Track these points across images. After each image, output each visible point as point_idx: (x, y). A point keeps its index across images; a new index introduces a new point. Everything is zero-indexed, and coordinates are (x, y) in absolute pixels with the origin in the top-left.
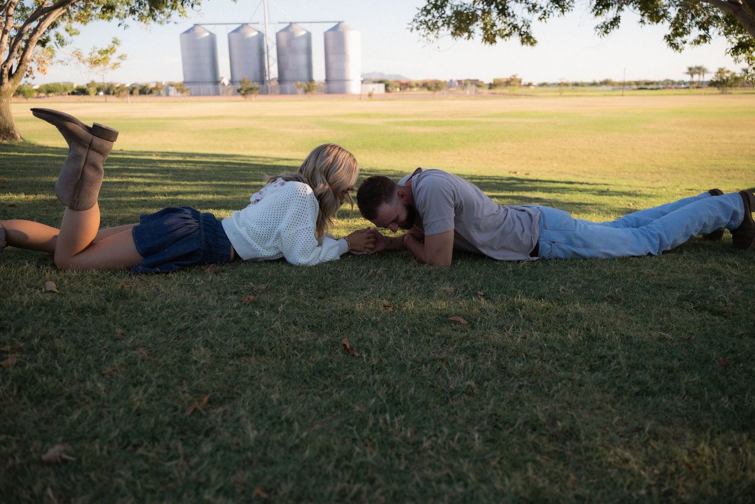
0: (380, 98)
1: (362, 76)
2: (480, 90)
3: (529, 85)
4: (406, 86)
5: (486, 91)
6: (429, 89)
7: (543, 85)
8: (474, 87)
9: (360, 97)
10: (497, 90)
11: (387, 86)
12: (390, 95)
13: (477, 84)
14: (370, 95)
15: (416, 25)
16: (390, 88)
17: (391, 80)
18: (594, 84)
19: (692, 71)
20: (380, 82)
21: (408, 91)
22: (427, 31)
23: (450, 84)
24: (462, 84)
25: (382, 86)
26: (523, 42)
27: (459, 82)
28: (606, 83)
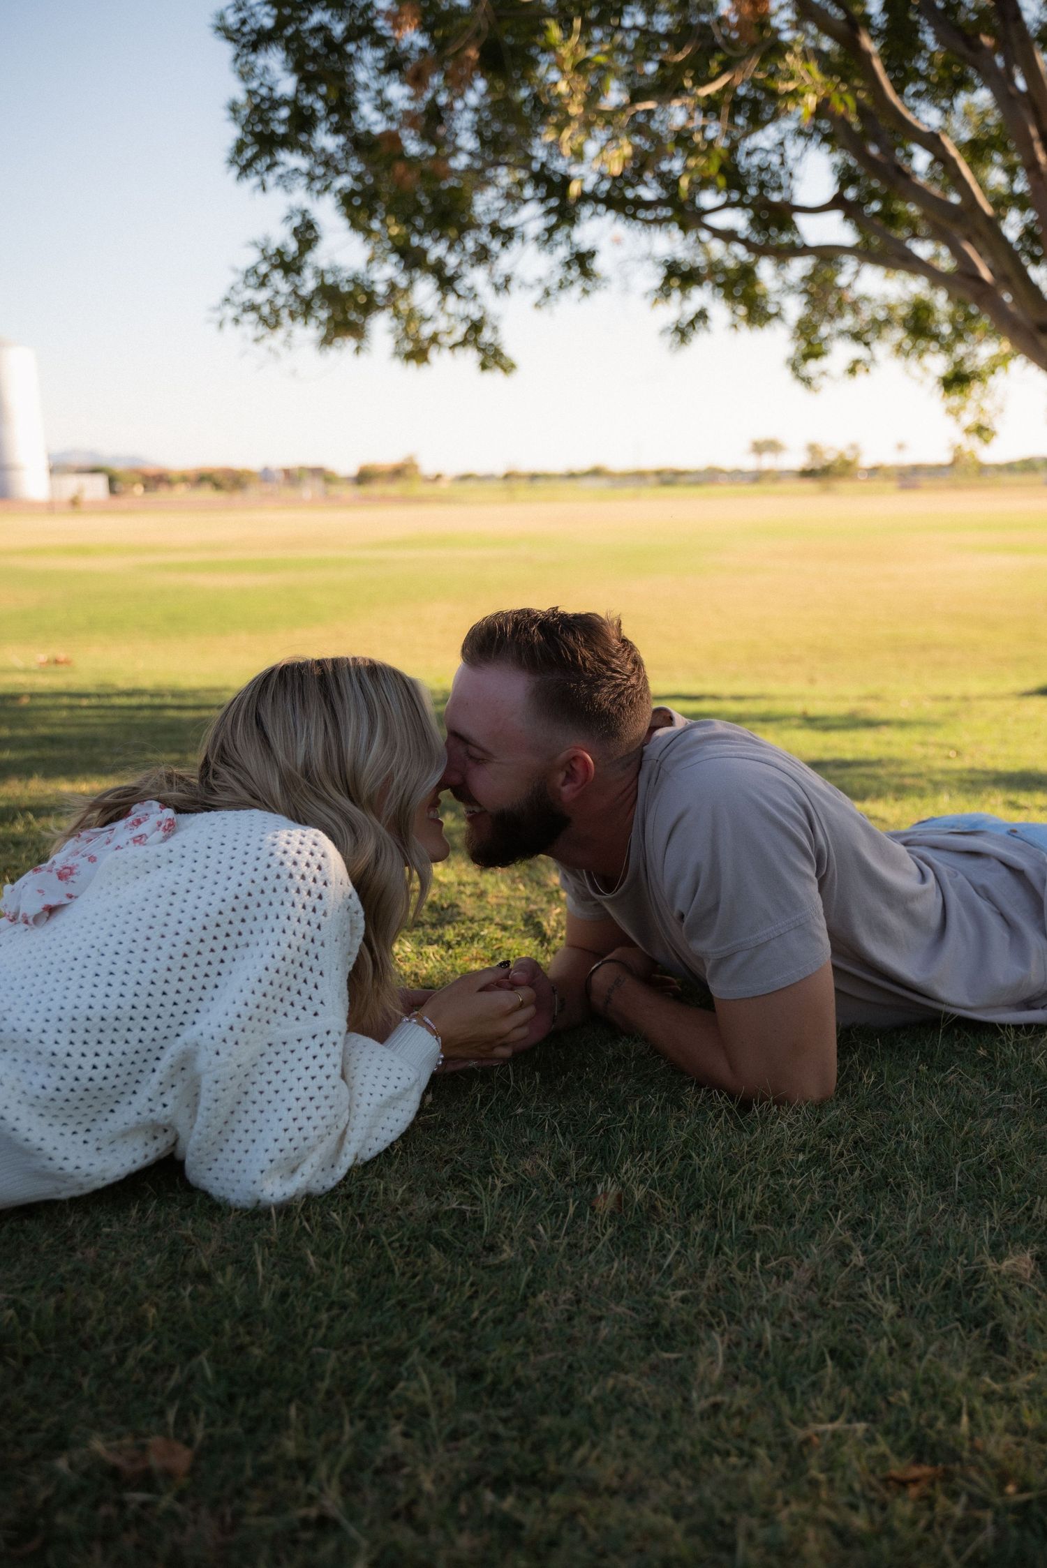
0: (97, 508)
1: (50, 457)
2: (334, 490)
3: (438, 477)
4: (156, 480)
5: (348, 492)
6: (217, 486)
7: (465, 478)
8: (318, 484)
9: (50, 507)
10: (376, 489)
11: (112, 481)
12: (122, 502)
13: (322, 475)
14: (75, 502)
15: (231, 312)
16: (119, 486)
17: (119, 467)
18: (572, 476)
19: (760, 448)
20: (95, 471)
21: (163, 493)
22: (262, 330)
23: (265, 476)
24: (292, 477)
25: (100, 483)
26: (484, 366)
27: (287, 472)
28: (596, 473)
